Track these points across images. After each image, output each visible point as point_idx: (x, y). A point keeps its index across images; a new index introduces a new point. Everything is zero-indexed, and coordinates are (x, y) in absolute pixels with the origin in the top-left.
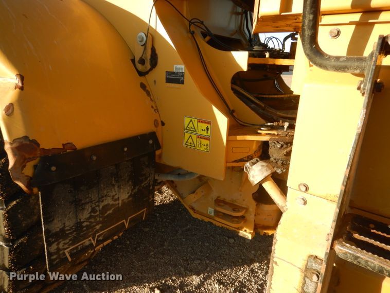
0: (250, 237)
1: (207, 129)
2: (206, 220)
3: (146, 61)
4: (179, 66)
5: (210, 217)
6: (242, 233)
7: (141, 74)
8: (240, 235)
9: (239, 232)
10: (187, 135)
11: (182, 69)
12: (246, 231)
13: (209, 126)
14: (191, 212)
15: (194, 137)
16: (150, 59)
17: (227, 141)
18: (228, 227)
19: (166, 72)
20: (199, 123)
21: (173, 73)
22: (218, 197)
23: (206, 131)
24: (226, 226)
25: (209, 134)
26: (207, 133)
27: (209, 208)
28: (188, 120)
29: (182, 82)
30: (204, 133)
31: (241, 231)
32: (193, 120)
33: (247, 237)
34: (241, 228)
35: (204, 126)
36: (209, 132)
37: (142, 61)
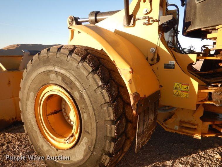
0: (200, 138)
1: (187, 88)
2: (174, 132)
3: (154, 60)
4: (171, 62)
5: (176, 130)
6: (195, 137)
7: (151, 65)
8: (194, 137)
9: (193, 136)
10: (175, 91)
11: (174, 63)
12: (197, 135)
13: (188, 86)
14: (165, 129)
15: (180, 92)
16: (157, 59)
17: (198, 92)
18: (187, 134)
19: (164, 64)
20: (182, 85)
21: (169, 64)
22: (181, 120)
23: (186, 89)
24: (186, 134)
25: (188, 90)
26: (187, 89)
27: (175, 126)
28: (176, 84)
29: (174, 68)
30: (186, 90)
31: (194, 136)
32: (179, 84)
33: (198, 138)
34: (194, 134)
35: (186, 87)
36: (188, 89)
37: (152, 60)
